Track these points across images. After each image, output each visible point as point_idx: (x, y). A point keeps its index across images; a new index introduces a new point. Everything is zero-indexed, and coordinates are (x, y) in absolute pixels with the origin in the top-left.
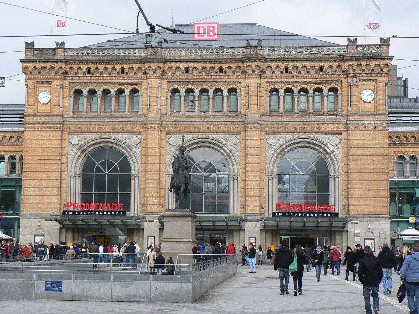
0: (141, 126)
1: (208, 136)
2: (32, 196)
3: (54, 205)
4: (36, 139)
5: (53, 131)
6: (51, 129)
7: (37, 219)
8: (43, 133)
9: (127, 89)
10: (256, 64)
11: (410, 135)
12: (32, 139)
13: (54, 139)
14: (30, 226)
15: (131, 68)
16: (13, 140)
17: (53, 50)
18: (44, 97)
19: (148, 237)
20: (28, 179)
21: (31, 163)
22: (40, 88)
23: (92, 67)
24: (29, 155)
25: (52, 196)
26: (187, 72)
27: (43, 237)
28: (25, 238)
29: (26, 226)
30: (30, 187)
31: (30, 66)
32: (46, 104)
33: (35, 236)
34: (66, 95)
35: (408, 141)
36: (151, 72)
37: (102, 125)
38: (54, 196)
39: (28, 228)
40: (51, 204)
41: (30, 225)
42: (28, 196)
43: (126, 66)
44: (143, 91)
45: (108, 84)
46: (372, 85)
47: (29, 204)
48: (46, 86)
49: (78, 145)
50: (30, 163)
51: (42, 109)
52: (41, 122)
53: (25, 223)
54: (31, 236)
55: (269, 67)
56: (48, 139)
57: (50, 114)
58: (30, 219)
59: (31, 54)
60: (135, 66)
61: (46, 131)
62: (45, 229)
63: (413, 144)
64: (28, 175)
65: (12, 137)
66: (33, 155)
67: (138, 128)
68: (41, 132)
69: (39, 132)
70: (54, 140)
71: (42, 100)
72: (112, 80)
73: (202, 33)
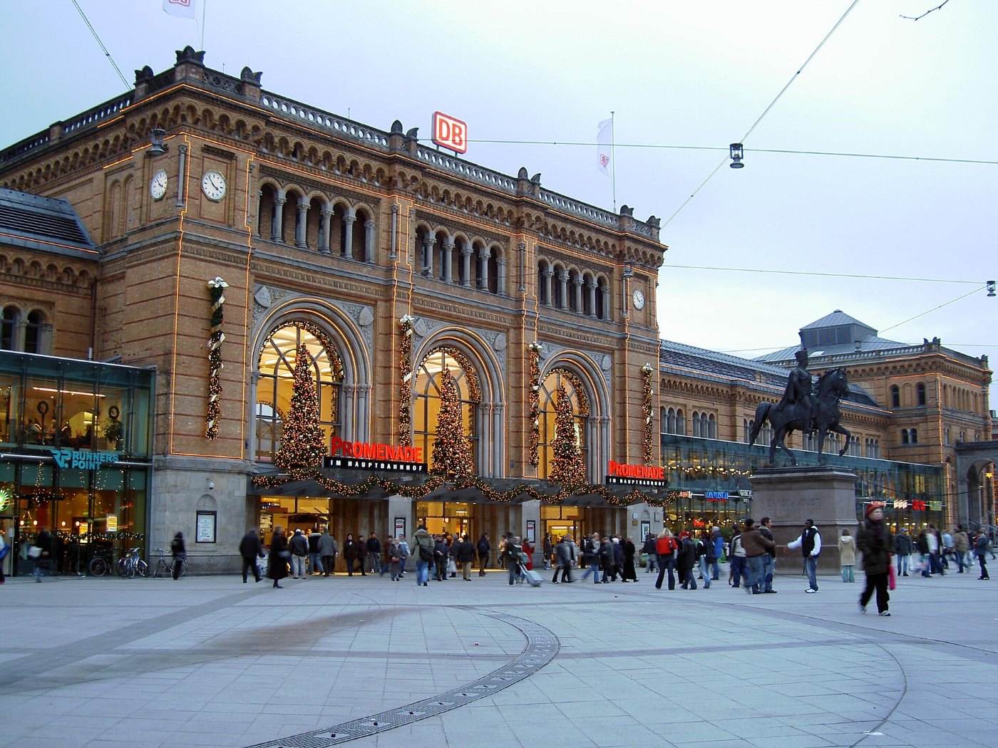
0: (377, 289)
2: (190, 416)
3: (235, 441)
5: (234, 267)
6: (229, 263)
8: (214, 267)
9: (353, 207)
10: (536, 212)
12: (193, 278)
13: (235, 287)
14: (188, 490)
20: (183, 375)
21: (190, 336)
23: (307, 144)
24: (185, 316)
25: (231, 419)
27: (213, 516)
28: (177, 518)
29: (178, 488)
30: (187, 393)
32: (216, 202)
34: (253, 192)
37: (316, 272)
38: (234, 420)
39: (184, 495)
40: (228, 438)
41: (189, 486)
42: (182, 415)
43: (361, 161)
44: (376, 220)
45: (321, 187)
46: (641, 284)
47: (184, 435)
48: (219, 161)
50: (187, 336)
52: (213, 242)
53: (176, 482)
57: (225, 226)
59: (197, 77)
60: (374, 165)
61: (221, 264)
62: (218, 498)
64: (184, 363)
66: (194, 317)
68: (211, 265)
69: (207, 264)
71: (209, 190)
72: (332, 182)
73: (444, 135)
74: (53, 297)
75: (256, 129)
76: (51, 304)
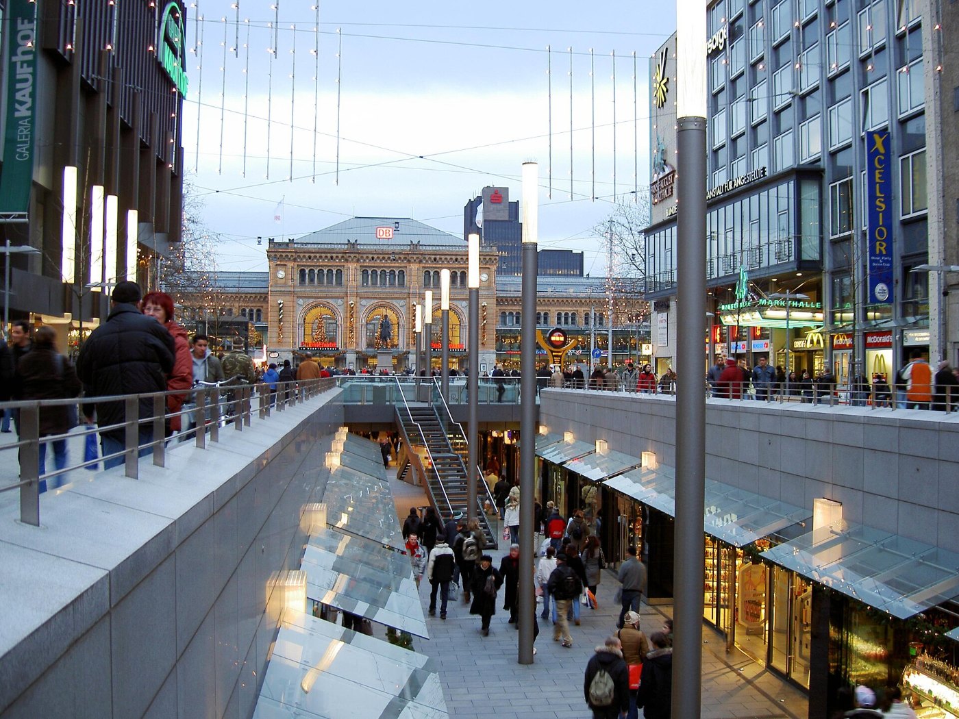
0: (343, 293)
1: (386, 301)
2: (274, 337)
3: (289, 343)
5: (287, 296)
9: (335, 270)
10: (417, 256)
11: (509, 299)
12: (274, 301)
13: (288, 301)
15: (337, 257)
16: (252, 299)
17: (287, 244)
18: (281, 274)
20: (272, 327)
21: (274, 317)
22: (278, 268)
23: (312, 255)
24: (272, 311)
25: (288, 337)
26: (373, 260)
30: (273, 331)
31: (273, 254)
32: (282, 279)
34: (295, 273)
35: (508, 303)
36: (350, 259)
37: (321, 292)
40: (287, 342)
42: (272, 337)
43: (334, 255)
44: (344, 272)
45: (322, 266)
46: (487, 271)
47: (273, 342)
48: (282, 267)
49: (303, 304)
51: (280, 282)
52: (280, 290)
55: (424, 258)
57: (285, 285)
59: (272, 246)
60: (340, 255)
61: (283, 296)
63: (511, 305)
64: (272, 324)
65: (251, 297)
66: (275, 311)
67: (342, 295)
68: (280, 296)
69: (278, 296)
71: (280, 276)
72: (325, 264)
73: (381, 234)
74: (262, 305)
75: (292, 256)
76: (262, 307)
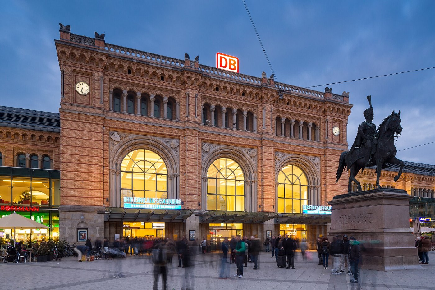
1: (234, 148)
4: (76, 130)
7: (79, 213)
15: (170, 77)
17: (93, 41)
19: (190, 230)
22: (78, 78)
26: (217, 89)
31: (68, 51)
33: (78, 229)
34: (106, 90)
43: (167, 73)
46: (338, 124)
49: (119, 142)
54: (73, 230)
55: (277, 98)
56: (89, 131)
57: (90, 106)
58: (71, 213)
67: (177, 133)
70: (95, 133)
